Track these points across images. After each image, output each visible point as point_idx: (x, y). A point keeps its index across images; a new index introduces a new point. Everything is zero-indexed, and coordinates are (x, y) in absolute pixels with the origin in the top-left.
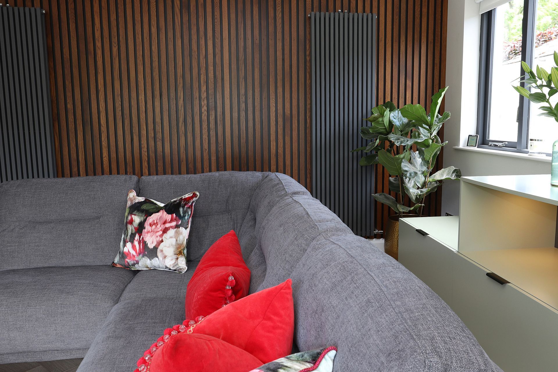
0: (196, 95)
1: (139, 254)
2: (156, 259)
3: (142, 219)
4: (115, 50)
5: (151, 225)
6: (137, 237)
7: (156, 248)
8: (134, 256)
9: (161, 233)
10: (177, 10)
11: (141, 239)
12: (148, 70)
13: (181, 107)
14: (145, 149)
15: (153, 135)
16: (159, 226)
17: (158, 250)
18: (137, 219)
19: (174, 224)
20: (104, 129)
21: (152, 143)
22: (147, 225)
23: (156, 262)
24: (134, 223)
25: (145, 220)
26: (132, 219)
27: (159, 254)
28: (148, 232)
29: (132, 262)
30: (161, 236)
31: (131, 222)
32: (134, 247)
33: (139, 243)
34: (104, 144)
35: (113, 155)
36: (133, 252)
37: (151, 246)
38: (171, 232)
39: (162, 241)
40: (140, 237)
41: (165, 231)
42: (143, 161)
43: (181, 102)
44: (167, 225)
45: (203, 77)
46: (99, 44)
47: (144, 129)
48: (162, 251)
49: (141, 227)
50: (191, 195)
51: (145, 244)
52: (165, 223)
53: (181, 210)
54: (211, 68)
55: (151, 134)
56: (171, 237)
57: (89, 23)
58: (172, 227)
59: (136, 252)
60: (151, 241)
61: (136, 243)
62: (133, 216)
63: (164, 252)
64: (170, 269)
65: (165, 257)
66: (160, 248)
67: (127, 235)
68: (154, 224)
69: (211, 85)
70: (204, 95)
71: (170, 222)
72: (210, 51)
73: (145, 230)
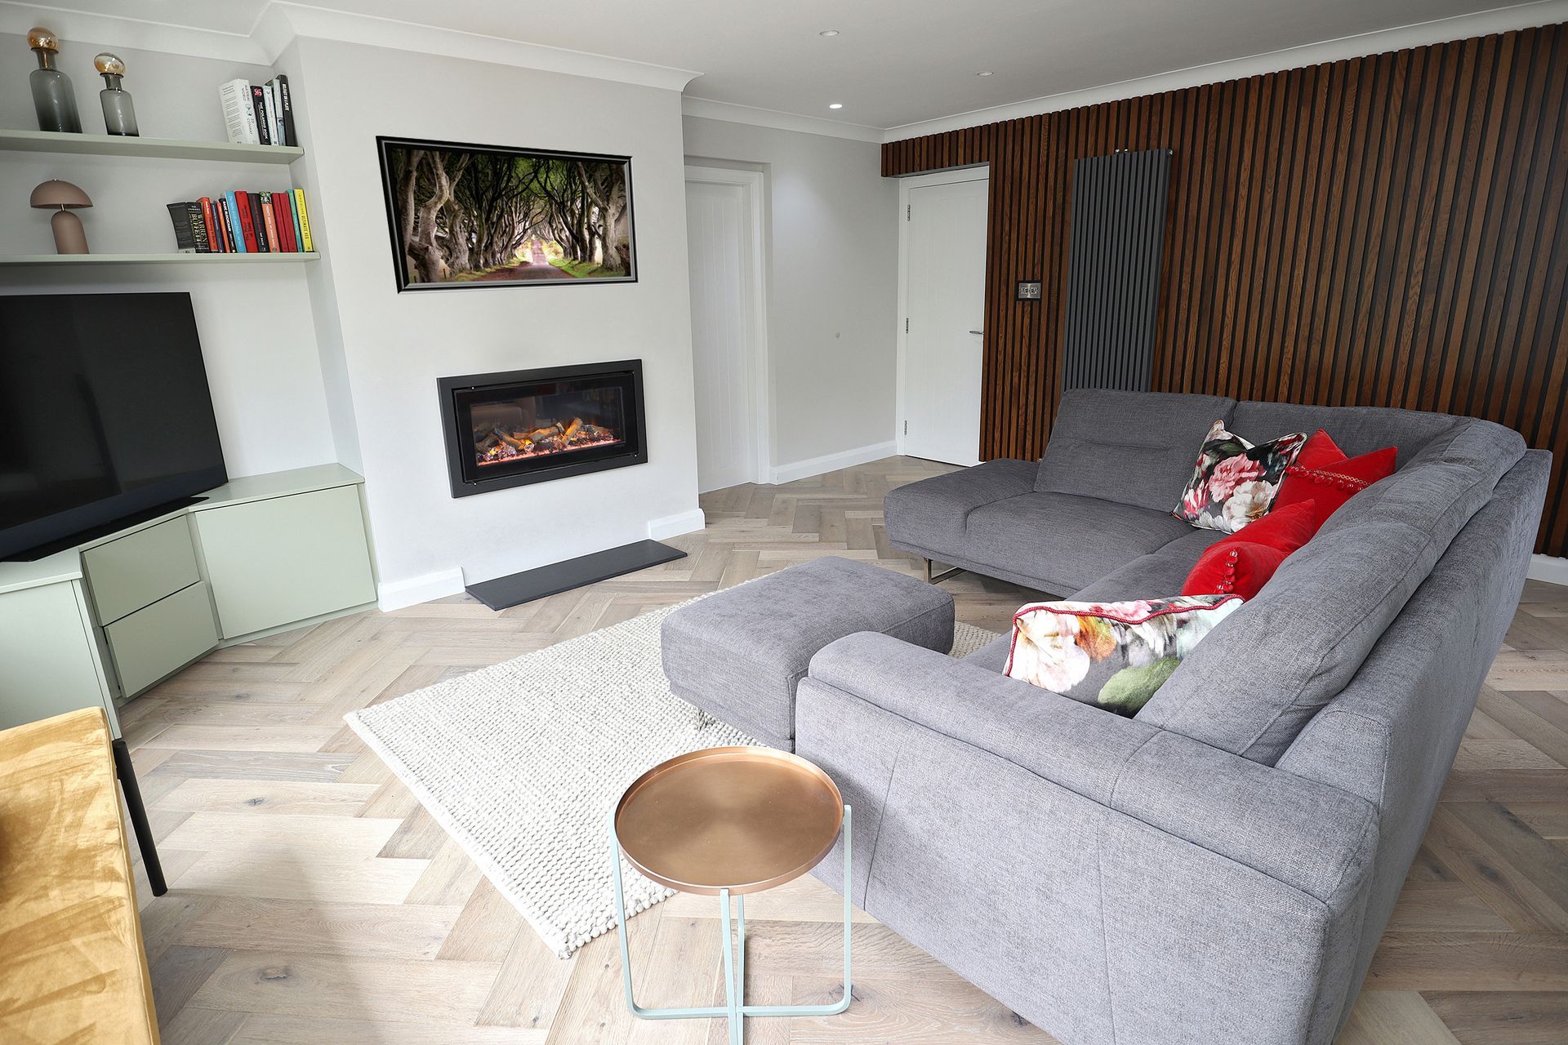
0: (1403, 265)
1: (1201, 507)
2: (1221, 517)
3: (1214, 462)
4: (1268, 197)
5: (1221, 471)
6: (1202, 484)
7: (1222, 503)
8: (1194, 508)
9: (1233, 483)
10: (1393, 117)
11: (1206, 487)
12: (1318, 228)
13: (1369, 288)
14: (1288, 355)
15: (1307, 333)
16: (1233, 474)
17: (1225, 506)
18: (1207, 461)
19: (1254, 474)
20: (1229, 321)
21: (1303, 346)
22: (1217, 470)
23: (1218, 522)
24: (1202, 465)
25: (1217, 464)
26: (1202, 459)
27: (1224, 512)
28: (1217, 480)
29: (1192, 516)
30: (1233, 488)
31: (1200, 463)
32: (1196, 496)
33: (1203, 493)
34: (1226, 343)
35: (1237, 361)
36: (1194, 503)
37: (1216, 499)
38: (1248, 486)
39: (1232, 495)
40: (1206, 485)
41: (1239, 482)
42: (1282, 374)
43: (1369, 280)
44: (1244, 475)
45: (1423, 234)
46: (1243, 191)
47: (1293, 324)
48: (1229, 508)
49: (1208, 474)
50: (1294, 437)
51: (1210, 495)
52: (1242, 471)
53: (1270, 456)
54: (1444, 216)
55: (1305, 332)
56: (1246, 492)
57: (1234, 161)
58: (1250, 479)
59: (1197, 504)
60: (1218, 493)
61: (1199, 492)
62: (1204, 456)
63: (1232, 510)
65: (1232, 517)
66: (1227, 504)
67: (1192, 480)
68: (1226, 470)
69: (1438, 248)
70: (1419, 266)
71: (1249, 471)
72: (1449, 184)
73: (1214, 477)
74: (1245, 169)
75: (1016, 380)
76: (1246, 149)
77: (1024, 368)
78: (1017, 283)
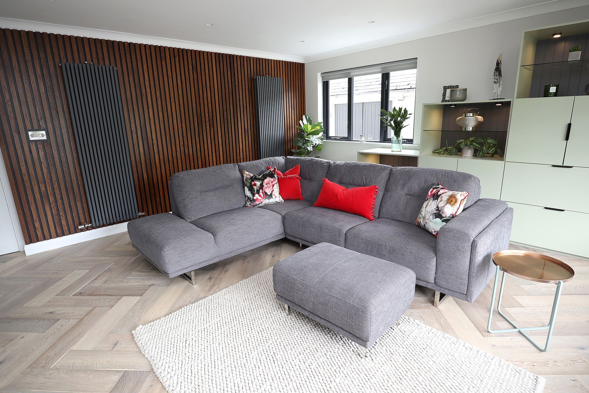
0: (203, 120)
1: (263, 198)
2: (272, 199)
3: (261, 182)
4: (158, 93)
5: (266, 184)
7: (271, 194)
8: (260, 200)
10: (191, 71)
11: (263, 191)
13: (196, 126)
15: (182, 144)
16: (270, 184)
17: (273, 195)
18: (258, 183)
20: (155, 142)
21: (182, 148)
23: (272, 201)
24: (257, 185)
25: (263, 183)
26: (255, 183)
27: (273, 196)
29: (259, 203)
30: (272, 188)
31: (255, 185)
32: (260, 196)
33: (263, 193)
34: (156, 151)
35: (162, 157)
37: (269, 194)
39: (273, 190)
40: (262, 191)
41: (273, 186)
42: (178, 160)
43: (196, 124)
44: (273, 183)
45: (206, 110)
46: (148, 90)
47: (177, 141)
48: (274, 195)
49: (262, 186)
50: (274, 169)
51: (266, 193)
52: (272, 182)
54: (210, 104)
55: (182, 143)
56: (276, 188)
57: (141, 77)
58: (275, 184)
59: (262, 198)
60: (268, 192)
61: (261, 194)
62: (255, 182)
63: (275, 195)
64: (278, 202)
65: (276, 197)
67: (254, 191)
68: (268, 183)
69: (211, 114)
70: (207, 119)
71: (274, 182)
72: (209, 95)
73: (265, 187)
74: (147, 81)
75: (43, 189)
76: (145, 73)
77: (47, 180)
78: (27, 131)
